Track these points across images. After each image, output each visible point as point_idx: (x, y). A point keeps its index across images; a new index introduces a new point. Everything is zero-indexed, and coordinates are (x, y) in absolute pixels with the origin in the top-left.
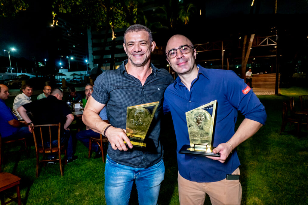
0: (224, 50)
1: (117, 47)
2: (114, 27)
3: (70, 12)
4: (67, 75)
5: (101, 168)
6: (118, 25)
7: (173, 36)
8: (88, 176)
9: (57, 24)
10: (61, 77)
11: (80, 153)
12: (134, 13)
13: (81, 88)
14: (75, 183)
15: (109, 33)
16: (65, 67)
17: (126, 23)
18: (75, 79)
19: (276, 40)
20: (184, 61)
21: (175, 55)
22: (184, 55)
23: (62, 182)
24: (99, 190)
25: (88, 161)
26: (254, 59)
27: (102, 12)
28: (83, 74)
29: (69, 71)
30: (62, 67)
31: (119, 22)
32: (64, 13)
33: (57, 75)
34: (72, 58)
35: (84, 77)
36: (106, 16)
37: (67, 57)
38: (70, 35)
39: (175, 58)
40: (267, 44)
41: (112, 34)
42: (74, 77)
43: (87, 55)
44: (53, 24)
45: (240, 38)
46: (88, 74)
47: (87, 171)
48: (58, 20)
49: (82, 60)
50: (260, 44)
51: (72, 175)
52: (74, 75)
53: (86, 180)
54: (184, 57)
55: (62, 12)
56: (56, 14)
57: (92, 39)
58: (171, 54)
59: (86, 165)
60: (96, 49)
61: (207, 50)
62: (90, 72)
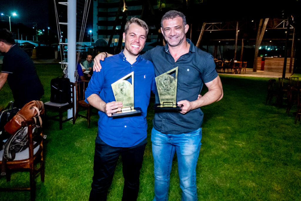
0: (239, 31)
26: (271, 41)
28: (87, 45)
40: (284, 27)
46: (92, 46)
50: (276, 27)
57: (98, 7)
61: (221, 29)
62: (94, 44)
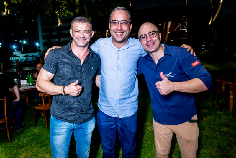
1: (63, 32)
2: (59, 15)
3: (20, 2)
4: (20, 56)
5: (44, 133)
6: (63, 13)
7: (143, 24)
8: (33, 141)
9: (9, 13)
10: (15, 58)
11: (27, 122)
12: (76, 3)
13: (33, 67)
14: (21, 148)
15: (55, 20)
16: (19, 49)
17: (70, 12)
18: (28, 60)
19: (186, 25)
20: (152, 43)
21: (145, 38)
22: (152, 38)
23: (10, 148)
24: (42, 152)
25: (34, 129)
26: (172, 41)
27: (49, 3)
28: (35, 55)
29: (22, 53)
30: (16, 50)
31: (64, 11)
32: (15, 3)
33: (11, 57)
34: (25, 42)
35: (36, 58)
36: (52, 6)
37: (20, 41)
38: (22, 23)
39: (146, 41)
40: (181, 29)
41: (58, 21)
42: (27, 58)
43: (37, 40)
44: (6, 12)
45: (160, 24)
47: (33, 137)
48: (9, 9)
49: (33, 43)
50: (175, 29)
51: (19, 141)
52: (26, 56)
53: (31, 145)
54: (152, 40)
55: (14, 2)
56: (8, 4)
57: (41, 25)
58: (142, 38)
59: (32, 132)
60: (45, 34)
62: (40, 54)
